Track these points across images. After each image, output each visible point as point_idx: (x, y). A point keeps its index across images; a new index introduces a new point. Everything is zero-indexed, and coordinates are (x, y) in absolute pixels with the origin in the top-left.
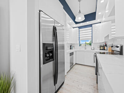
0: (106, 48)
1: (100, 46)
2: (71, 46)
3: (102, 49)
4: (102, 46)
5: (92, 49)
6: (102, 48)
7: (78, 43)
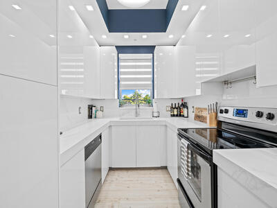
0: (185, 111)
1: (172, 107)
2: (90, 108)
3: (177, 116)
4: (175, 108)
5: (156, 114)
6: (176, 113)
7: (116, 97)
